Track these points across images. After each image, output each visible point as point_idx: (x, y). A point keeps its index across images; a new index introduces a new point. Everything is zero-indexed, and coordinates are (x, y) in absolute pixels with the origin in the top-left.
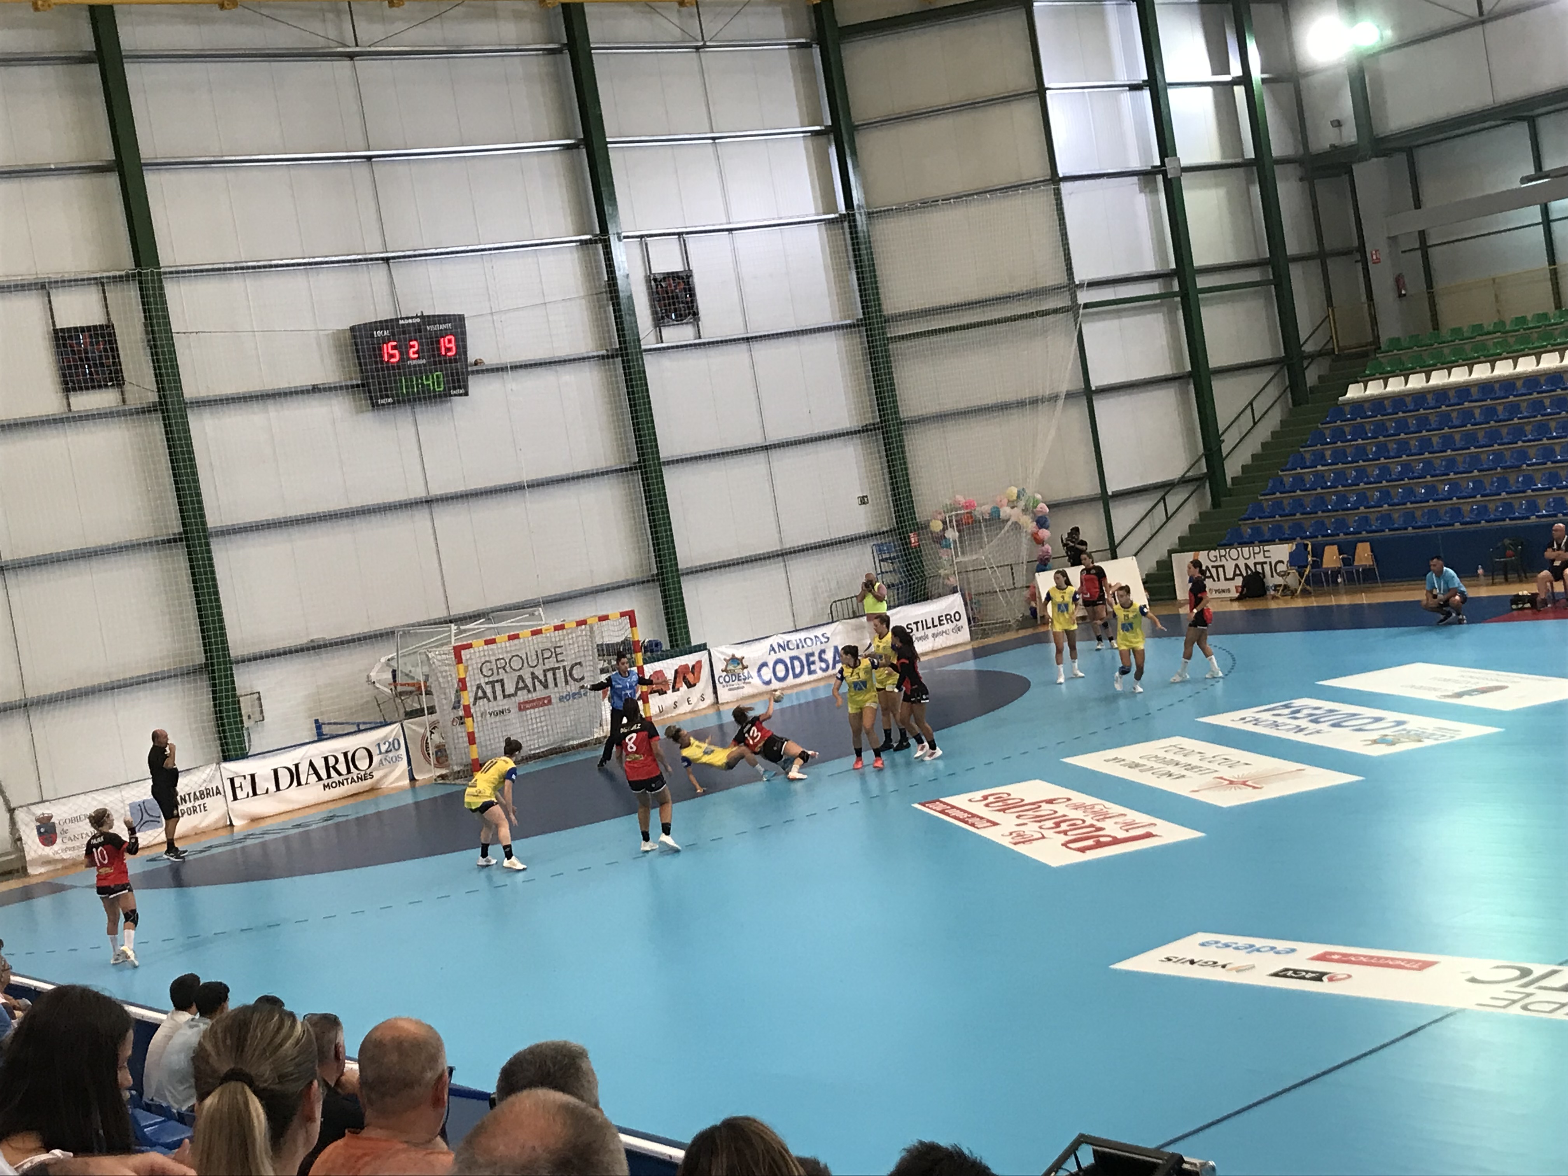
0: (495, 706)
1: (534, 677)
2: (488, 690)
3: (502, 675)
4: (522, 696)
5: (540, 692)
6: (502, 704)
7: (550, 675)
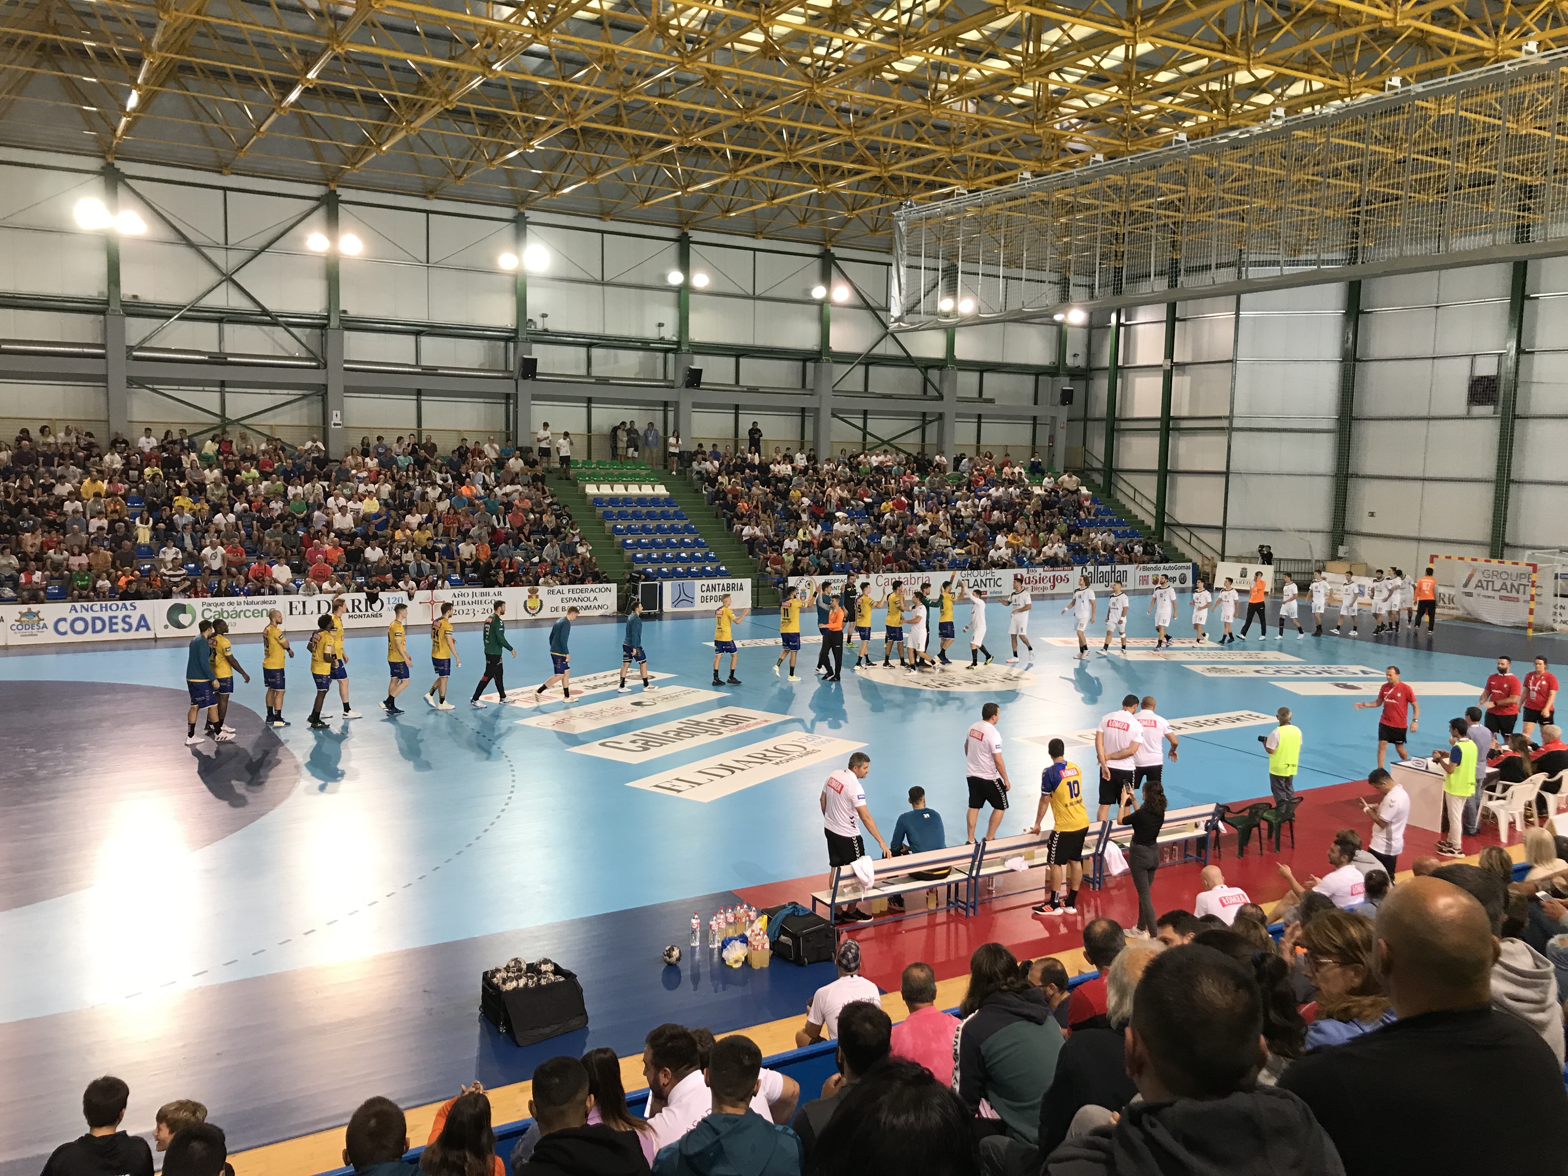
0: (1485, 593)
1: (1512, 585)
2: (1485, 584)
3: (1495, 578)
4: (1503, 593)
5: (1514, 594)
6: (1490, 593)
7: (1522, 587)
